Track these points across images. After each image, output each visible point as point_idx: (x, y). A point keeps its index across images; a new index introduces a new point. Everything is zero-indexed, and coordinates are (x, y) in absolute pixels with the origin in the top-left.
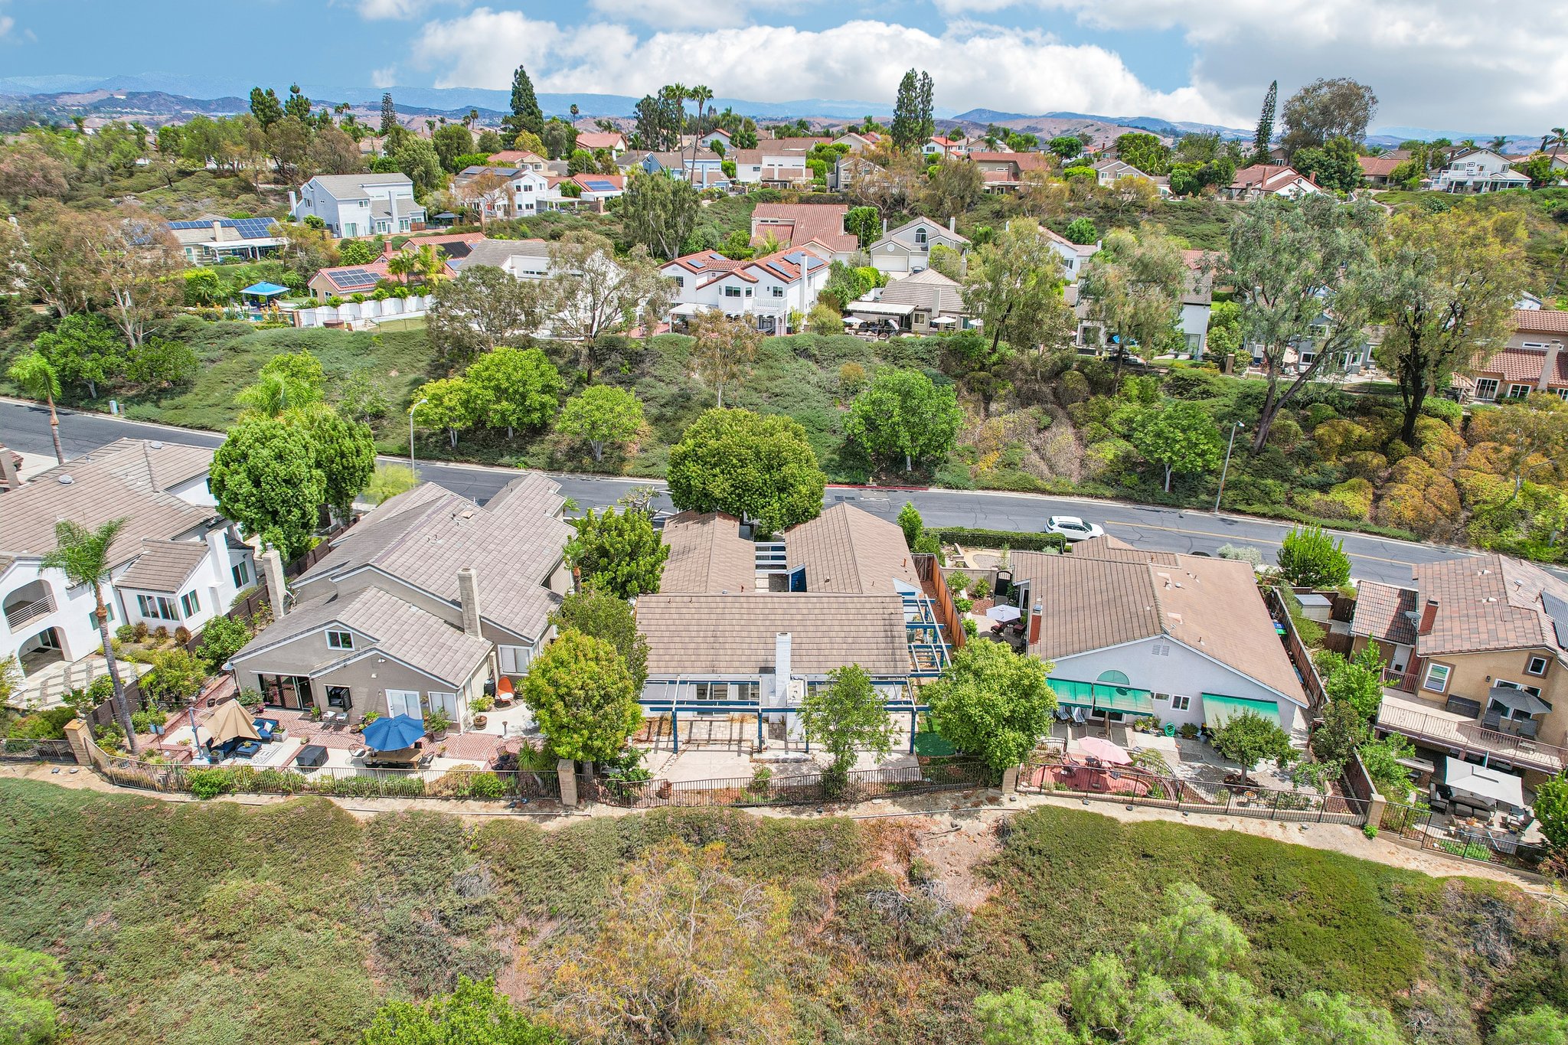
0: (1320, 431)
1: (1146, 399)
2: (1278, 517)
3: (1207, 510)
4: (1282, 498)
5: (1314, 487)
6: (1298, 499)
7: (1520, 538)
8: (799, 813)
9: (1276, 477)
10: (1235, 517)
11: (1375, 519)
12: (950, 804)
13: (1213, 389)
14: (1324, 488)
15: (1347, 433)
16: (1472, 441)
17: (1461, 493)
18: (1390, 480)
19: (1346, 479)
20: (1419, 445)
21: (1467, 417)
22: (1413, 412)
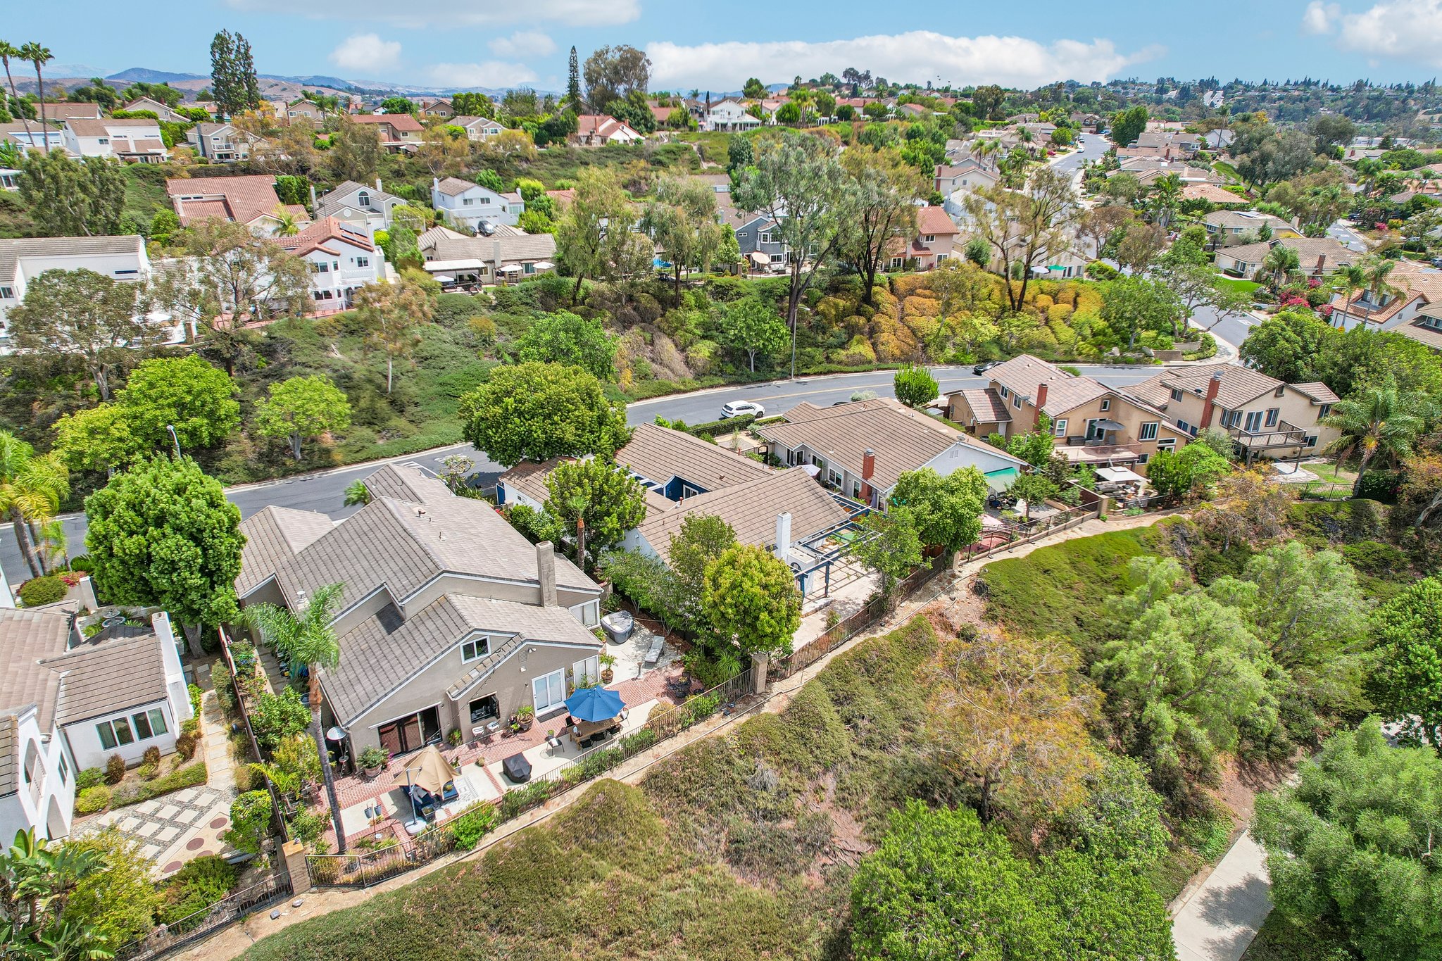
0: (821, 307)
1: (701, 307)
2: (830, 372)
3: (786, 378)
4: (822, 359)
5: (836, 347)
6: (834, 357)
7: (953, 353)
8: (875, 632)
9: (810, 346)
10: (803, 379)
11: (879, 359)
12: (937, 588)
13: (742, 291)
14: (842, 346)
15: (836, 306)
16: (901, 298)
17: (914, 332)
18: (873, 332)
19: (851, 337)
20: (876, 306)
21: (891, 283)
22: (869, 284)
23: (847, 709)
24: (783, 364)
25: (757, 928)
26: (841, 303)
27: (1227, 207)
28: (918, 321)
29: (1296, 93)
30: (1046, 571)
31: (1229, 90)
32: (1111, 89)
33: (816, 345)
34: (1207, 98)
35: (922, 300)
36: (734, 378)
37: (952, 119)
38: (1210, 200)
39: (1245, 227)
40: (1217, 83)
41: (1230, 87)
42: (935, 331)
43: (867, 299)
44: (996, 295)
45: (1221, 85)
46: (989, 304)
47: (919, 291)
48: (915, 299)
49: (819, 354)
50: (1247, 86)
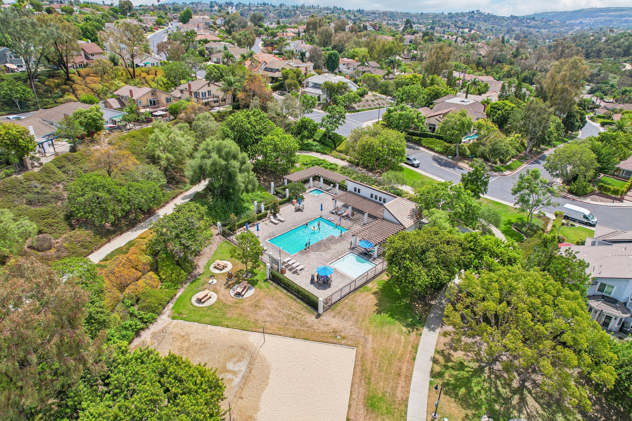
0: (47, 83)
4: (53, 102)
5: (58, 97)
6: (58, 101)
7: (111, 96)
9: (45, 98)
14: (61, 97)
15: (54, 82)
16: (84, 78)
17: (92, 89)
18: (74, 92)
19: (64, 94)
20: (73, 81)
21: (78, 73)
22: (67, 73)
23: (63, 169)
24: (34, 105)
25: (40, 215)
26: (56, 81)
27: (215, 41)
28: (93, 86)
29: (261, 8)
30: (133, 137)
31: (237, 6)
32: (191, 6)
33: (49, 98)
34: (230, 9)
35: (93, 78)
36: (10, 112)
37: (108, 15)
38: (209, 39)
39: (219, 47)
40: (233, 3)
41: (237, 5)
42: (101, 89)
43: (68, 79)
44: (124, 74)
45: (235, 4)
46: (122, 78)
47: (91, 75)
48: (90, 78)
49: (50, 100)
50: (244, 5)
